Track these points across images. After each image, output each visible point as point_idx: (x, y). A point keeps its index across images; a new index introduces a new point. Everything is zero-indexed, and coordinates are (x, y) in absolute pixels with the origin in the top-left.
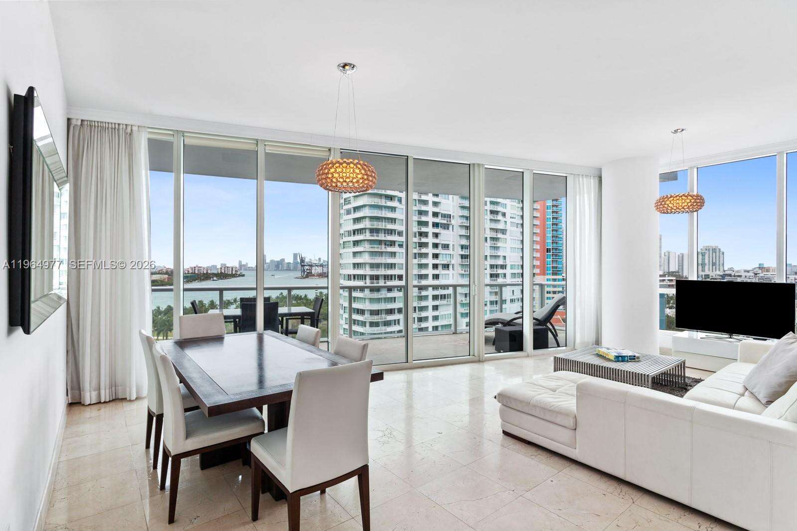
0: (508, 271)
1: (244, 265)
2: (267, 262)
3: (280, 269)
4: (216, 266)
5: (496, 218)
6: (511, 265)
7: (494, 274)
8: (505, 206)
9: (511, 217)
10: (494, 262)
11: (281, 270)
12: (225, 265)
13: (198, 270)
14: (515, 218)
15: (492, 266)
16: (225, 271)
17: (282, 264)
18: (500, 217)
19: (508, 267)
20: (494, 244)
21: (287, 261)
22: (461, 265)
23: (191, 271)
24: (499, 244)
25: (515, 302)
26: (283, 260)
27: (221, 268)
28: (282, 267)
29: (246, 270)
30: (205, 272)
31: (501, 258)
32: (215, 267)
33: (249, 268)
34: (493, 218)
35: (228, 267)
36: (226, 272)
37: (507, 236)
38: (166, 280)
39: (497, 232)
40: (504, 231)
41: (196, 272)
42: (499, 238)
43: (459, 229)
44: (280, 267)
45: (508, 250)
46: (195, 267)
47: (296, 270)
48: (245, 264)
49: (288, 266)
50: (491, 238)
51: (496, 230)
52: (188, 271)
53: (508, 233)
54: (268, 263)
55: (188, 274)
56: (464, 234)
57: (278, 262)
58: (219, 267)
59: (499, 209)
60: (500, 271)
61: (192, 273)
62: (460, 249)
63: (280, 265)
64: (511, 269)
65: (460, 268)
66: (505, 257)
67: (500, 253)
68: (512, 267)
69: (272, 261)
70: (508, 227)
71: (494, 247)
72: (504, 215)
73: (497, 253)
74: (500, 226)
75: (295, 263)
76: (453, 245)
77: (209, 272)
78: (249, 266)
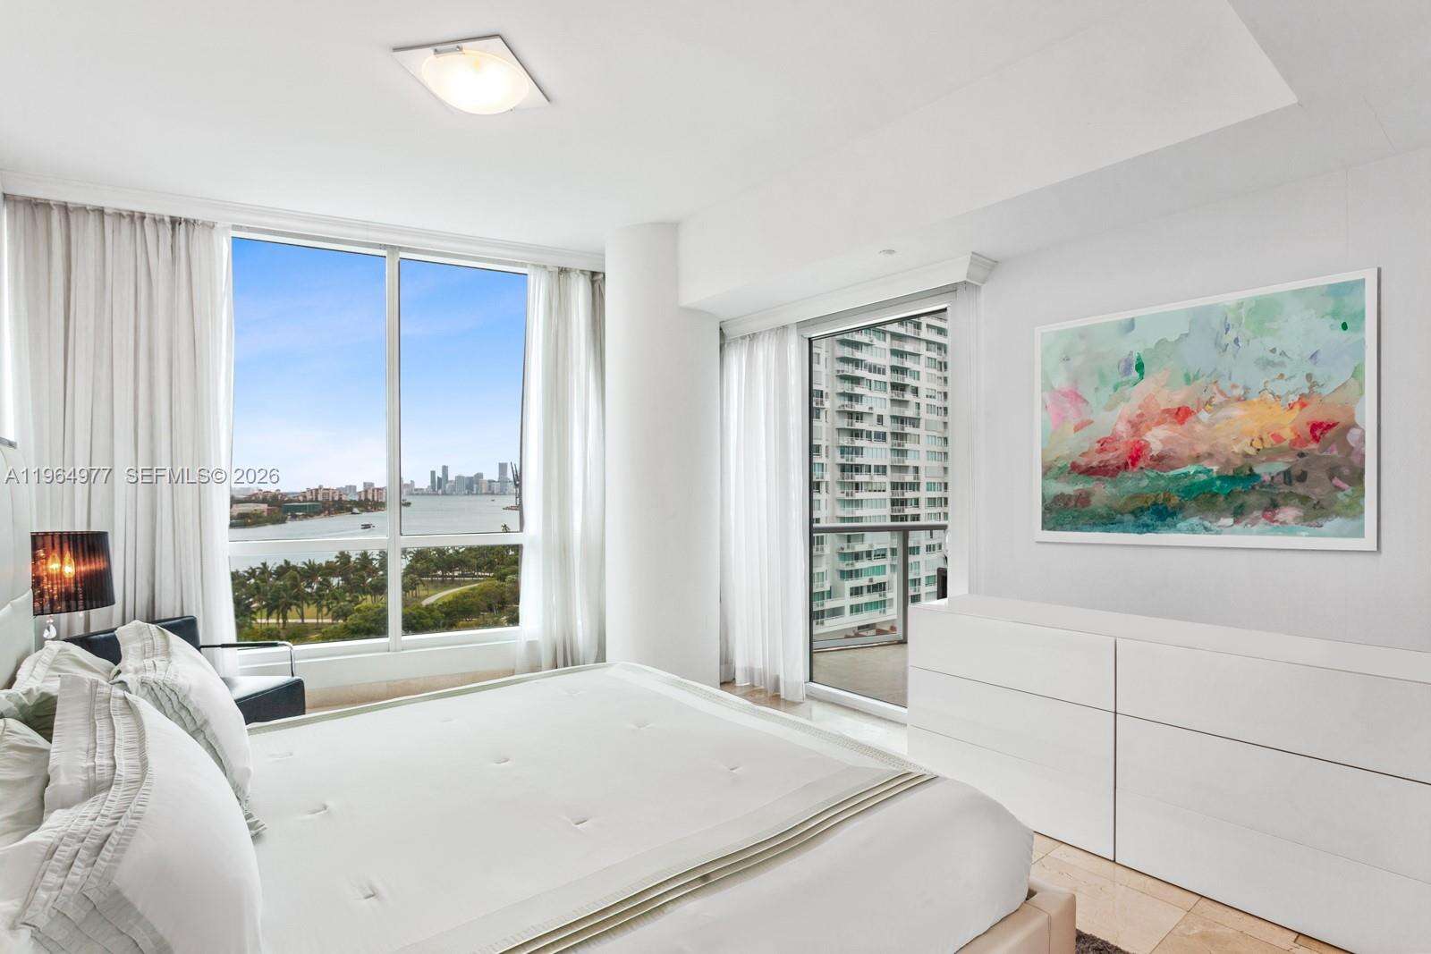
0: (923, 494)
1: (407, 485)
2: (449, 479)
3: (475, 492)
4: (355, 487)
5: (901, 398)
6: (927, 483)
7: (897, 499)
8: (917, 375)
9: (927, 396)
10: (897, 477)
11: (477, 494)
12: (372, 484)
13: (324, 494)
14: (934, 397)
15: (895, 486)
16: (373, 496)
17: (477, 483)
18: (908, 396)
19: (923, 487)
20: (899, 445)
21: (486, 478)
22: (841, 482)
23: (309, 497)
24: (907, 446)
25: (934, 550)
26: (479, 476)
27: (366, 491)
28: (477, 490)
29: (413, 494)
30: (337, 498)
31: (911, 470)
32: (352, 488)
33: (416, 490)
34: (897, 398)
35: (378, 489)
36: (376, 499)
37: (921, 431)
38: (265, 514)
39: (902, 423)
40: (915, 422)
41: (320, 498)
42: (906, 434)
43: (837, 418)
44: (475, 489)
45: (923, 455)
46: (317, 490)
47: (505, 494)
48: (410, 483)
49: (490, 486)
50: (893, 434)
51: (901, 420)
52: (305, 497)
53: (922, 423)
54: (451, 481)
55: (304, 501)
56: (846, 427)
57: (470, 479)
58: (360, 488)
59: (908, 380)
60: (909, 495)
61: (311, 501)
62: (838, 453)
63: (475, 486)
64: (928, 490)
65: (838, 489)
66: (916, 469)
67: (910, 461)
68: (930, 486)
69: (459, 478)
70: (924, 414)
71: (898, 450)
72: (916, 391)
73: (903, 462)
74: (909, 412)
75: (503, 480)
76: (826, 447)
77: (344, 498)
78: (416, 487)
